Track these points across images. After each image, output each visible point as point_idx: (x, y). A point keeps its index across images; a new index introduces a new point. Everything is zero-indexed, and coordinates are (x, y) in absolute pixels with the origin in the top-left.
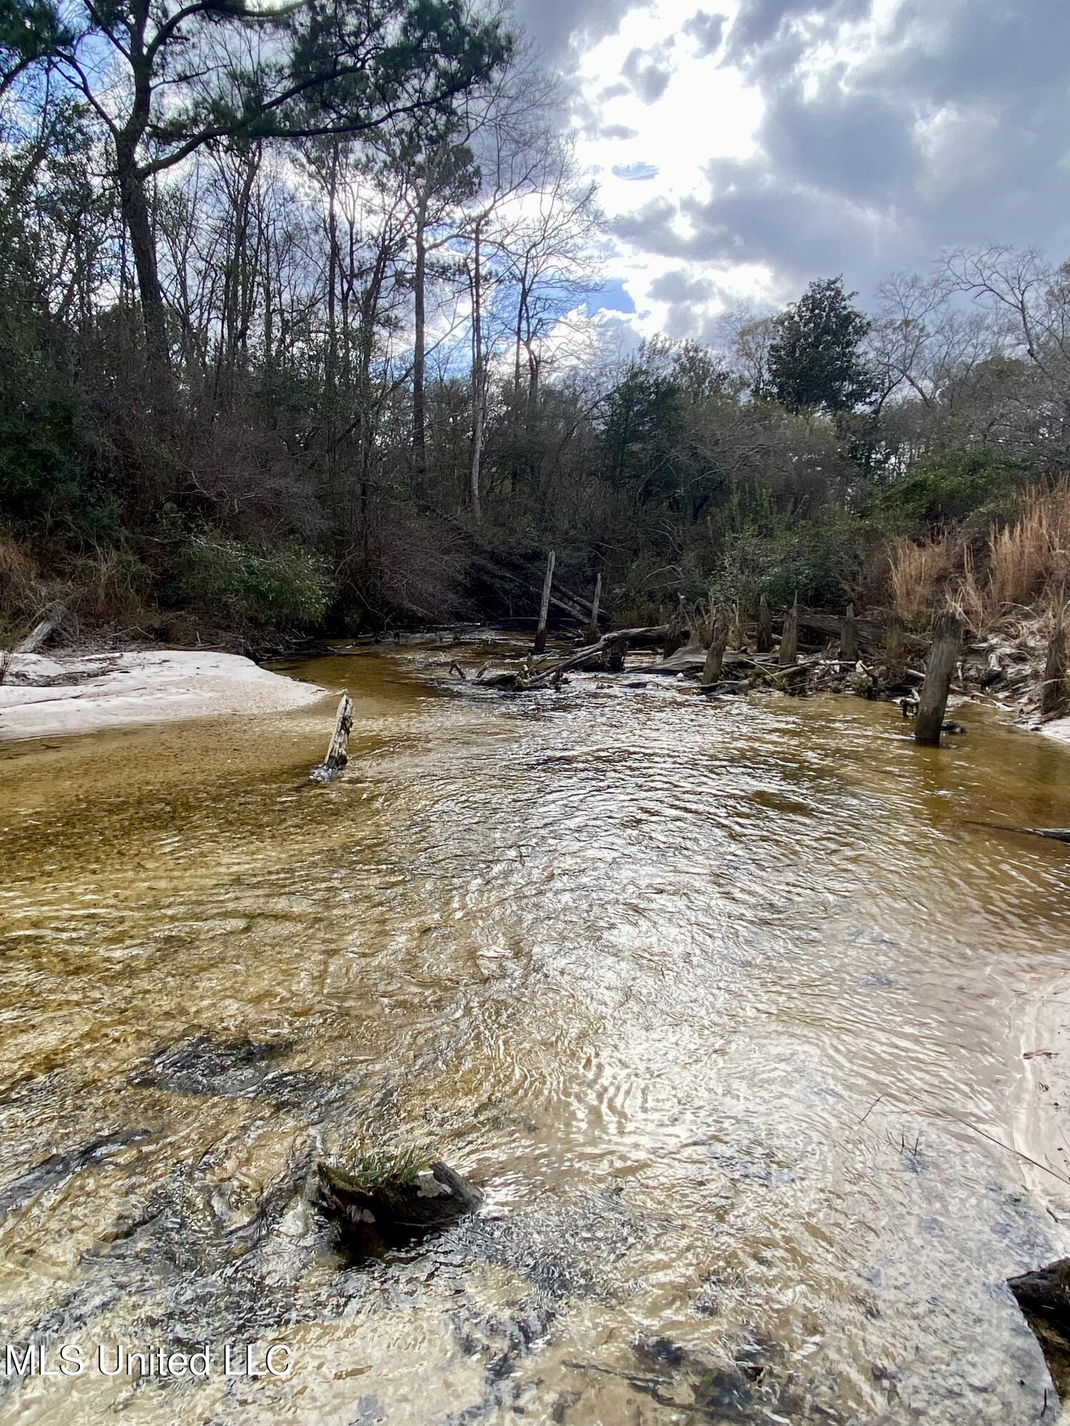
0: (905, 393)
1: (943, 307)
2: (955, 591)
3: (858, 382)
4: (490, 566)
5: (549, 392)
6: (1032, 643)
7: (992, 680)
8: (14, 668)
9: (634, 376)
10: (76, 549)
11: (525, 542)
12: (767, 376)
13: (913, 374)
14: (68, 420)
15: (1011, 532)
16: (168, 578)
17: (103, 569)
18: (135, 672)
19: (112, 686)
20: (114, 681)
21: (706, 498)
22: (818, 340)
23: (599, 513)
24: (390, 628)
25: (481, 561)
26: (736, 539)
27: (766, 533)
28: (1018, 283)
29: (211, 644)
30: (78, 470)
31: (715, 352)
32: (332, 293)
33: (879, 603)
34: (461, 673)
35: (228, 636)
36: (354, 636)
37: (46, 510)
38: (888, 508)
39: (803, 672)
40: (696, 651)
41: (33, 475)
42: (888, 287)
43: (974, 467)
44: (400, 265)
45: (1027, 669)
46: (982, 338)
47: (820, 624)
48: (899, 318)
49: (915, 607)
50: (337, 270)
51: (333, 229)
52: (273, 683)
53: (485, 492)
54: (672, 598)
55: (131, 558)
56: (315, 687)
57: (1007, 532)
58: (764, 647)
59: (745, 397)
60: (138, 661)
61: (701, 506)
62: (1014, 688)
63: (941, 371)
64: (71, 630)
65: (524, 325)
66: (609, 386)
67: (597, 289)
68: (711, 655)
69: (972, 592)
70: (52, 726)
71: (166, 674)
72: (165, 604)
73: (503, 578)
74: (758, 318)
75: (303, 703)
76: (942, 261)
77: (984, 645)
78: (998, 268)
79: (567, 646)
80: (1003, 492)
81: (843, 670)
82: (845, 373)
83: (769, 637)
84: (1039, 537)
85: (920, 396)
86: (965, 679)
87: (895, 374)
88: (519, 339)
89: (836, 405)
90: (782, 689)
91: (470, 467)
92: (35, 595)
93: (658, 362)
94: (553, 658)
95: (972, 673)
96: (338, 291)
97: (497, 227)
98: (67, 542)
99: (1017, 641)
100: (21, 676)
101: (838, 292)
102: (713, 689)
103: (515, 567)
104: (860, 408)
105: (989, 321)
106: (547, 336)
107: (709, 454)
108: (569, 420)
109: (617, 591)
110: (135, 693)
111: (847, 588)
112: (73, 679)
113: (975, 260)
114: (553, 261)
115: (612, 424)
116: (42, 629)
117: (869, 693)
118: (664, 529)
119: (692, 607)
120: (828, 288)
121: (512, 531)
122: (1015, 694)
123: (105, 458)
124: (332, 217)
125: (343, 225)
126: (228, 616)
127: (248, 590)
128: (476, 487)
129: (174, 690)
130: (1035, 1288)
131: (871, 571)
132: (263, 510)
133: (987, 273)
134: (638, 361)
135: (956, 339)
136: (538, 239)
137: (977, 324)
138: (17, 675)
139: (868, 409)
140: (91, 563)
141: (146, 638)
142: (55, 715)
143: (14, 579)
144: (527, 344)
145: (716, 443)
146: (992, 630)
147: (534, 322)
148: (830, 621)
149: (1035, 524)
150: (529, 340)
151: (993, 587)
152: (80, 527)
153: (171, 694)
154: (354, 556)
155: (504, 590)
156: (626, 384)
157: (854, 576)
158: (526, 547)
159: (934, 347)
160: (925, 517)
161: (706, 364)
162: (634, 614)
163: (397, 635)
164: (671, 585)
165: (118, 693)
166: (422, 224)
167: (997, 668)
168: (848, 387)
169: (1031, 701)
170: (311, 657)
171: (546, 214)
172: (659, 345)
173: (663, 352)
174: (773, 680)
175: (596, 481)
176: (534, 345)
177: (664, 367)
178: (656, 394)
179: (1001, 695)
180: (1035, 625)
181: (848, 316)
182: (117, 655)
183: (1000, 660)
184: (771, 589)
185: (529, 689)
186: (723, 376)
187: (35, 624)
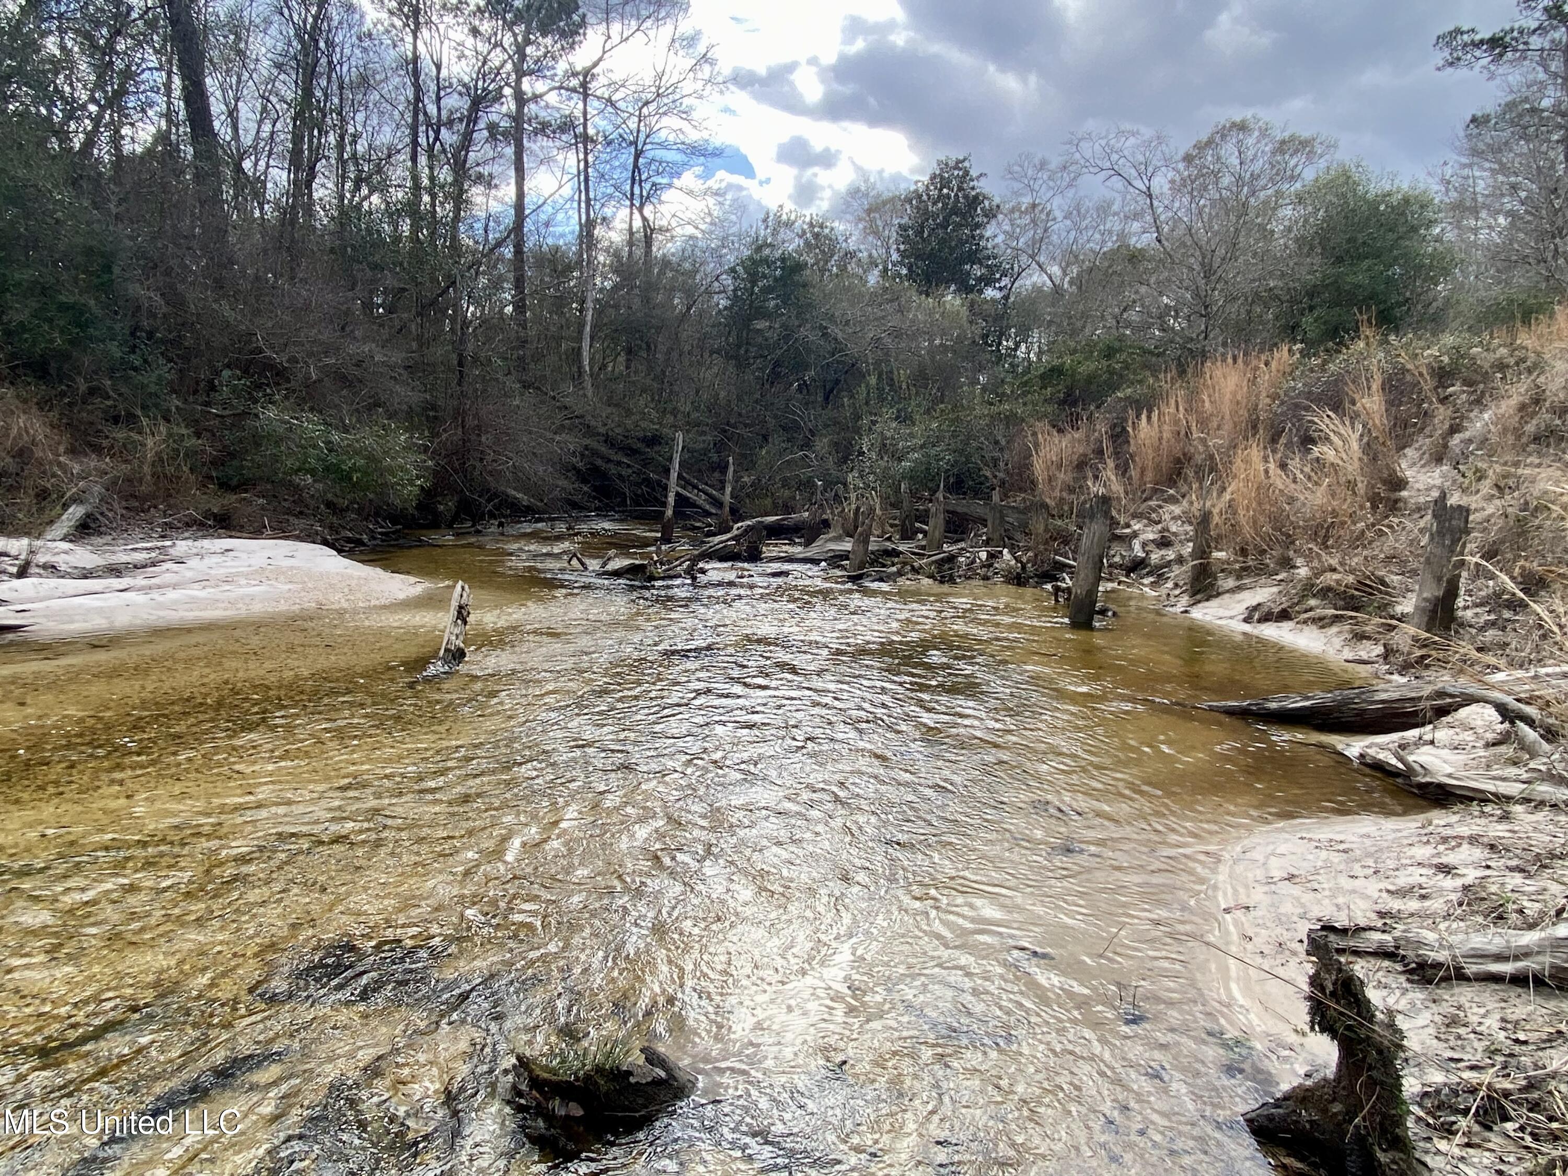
0: (1035, 278)
1: (1070, 193)
2: (1096, 477)
3: (988, 266)
4: (603, 449)
5: (666, 263)
6: (1174, 529)
7: (1136, 566)
8: (41, 559)
9: (759, 249)
10: (116, 420)
11: (643, 424)
12: (895, 257)
13: (1042, 259)
14: (108, 268)
15: (1149, 418)
16: (230, 454)
17: (150, 442)
18: (193, 563)
19: (167, 578)
20: (167, 572)
21: (837, 382)
22: (946, 220)
23: (723, 394)
24: (492, 516)
25: (594, 444)
26: (874, 423)
27: (904, 418)
28: (1146, 170)
29: (282, 532)
30: (118, 326)
31: (842, 228)
32: (415, 143)
33: (1021, 490)
34: (582, 564)
35: (301, 523)
36: (450, 526)
37: (79, 374)
38: (1024, 394)
39: (951, 559)
40: (838, 539)
41: (62, 332)
42: (1017, 168)
43: (1110, 352)
44: (494, 117)
45: (1171, 554)
46: (1108, 226)
47: (965, 510)
48: (1026, 200)
49: (1057, 493)
50: (421, 117)
51: (416, 73)
52: (363, 575)
53: (596, 369)
54: (807, 485)
55: (184, 431)
56: (412, 579)
57: (1144, 417)
58: (907, 535)
59: (873, 278)
60: (194, 551)
61: (831, 391)
62: (1159, 573)
63: (1070, 257)
64: (110, 515)
65: (637, 190)
66: (731, 259)
67: (717, 153)
68: (857, 542)
69: (1113, 478)
70: (97, 624)
71: (230, 565)
72: (225, 486)
73: (619, 463)
74: (887, 195)
75: (402, 596)
76: (1070, 143)
77: (1127, 531)
78: (1126, 153)
79: (698, 535)
80: (1139, 377)
81: (991, 556)
82: (974, 257)
83: (912, 525)
84: (1177, 422)
85: (1049, 283)
86: (1110, 566)
87: (1024, 259)
88: (632, 205)
89: (965, 288)
90: (931, 576)
91: (580, 339)
92: (65, 473)
93: (784, 234)
94: (684, 547)
95: (1117, 559)
96: (422, 140)
97: (602, 80)
98: (105, 412)
99: (1159, 527)
100: (51, 569)
101: (967, 173)
102: (860, 577)
103: (631, 452)
104: (990, 293)
105: (1115, 208)
106: (661, 202)
107: (840, 336)
108: (689, 293)
109: (746, 479)
110: (196, 586)
111: (988, 474)
112: (115, 571)
113: (1103, 142)
114: (665, 121)
115: (735, 298)
116: (76, 512)
117: (1018, 579)
118: (794, 413)
119: (830, 495)
120: (956, 167)
121: (629, 413)
122: (1160, 579)
123: (152, 315)
124: (416, 58)
125: (427, 67)
126: (300, 501)
127: (327, 469)
128: (586, 362)
129: (243, 582)
130: (1270, 1118)
131: (1010, 457)
132: (342, 380)
133: (1115, 157)
134: (762, 233)
135: (1084, 224)
136: (650, 96)
137: (1104, 210)
138: (45, 567)
139: (998, 295)
140: (137, 437)
141: (202, 525)
142: (100, 611)
143: (39, 454)
144: (641, 210)
145: (847, 323)
146: (1135, 516)
147: (647, 186)
148: (976, 507)
149: (1172, 410)
150: (642, 205)
151: (1134, 473)
152: (120, 395)
153: (240, 586)
154: (450, 434)
155: (620, 476)
156: (750, 258)
157: (995, 461)
158: (644, 430)
159: (1060, 231)
160: (1062, 403)
161: (832, 241)
162: (768, 502)
163: (501, 525)
164: (806, 472)
165: (175, 586)
166: (520, 73)
167: (1142, 554)
168: (978, 271)
169: (1176, 585)
170: (401, 547)
171: (660, 70)
172: (784, 217)
173: (789, 224)
174: (921, 567)
175: (718, 360)
176: (648, 210)
177: (791, 241)
178: (783, 269)
179: (1146, 581)
180: (1177, 510)
181: (976, 197)
182: (168, 543)
183: (1144, 545)
184: (911, 475)
185: (663, 579)
186: (850, 255)
187: (65, 507)
